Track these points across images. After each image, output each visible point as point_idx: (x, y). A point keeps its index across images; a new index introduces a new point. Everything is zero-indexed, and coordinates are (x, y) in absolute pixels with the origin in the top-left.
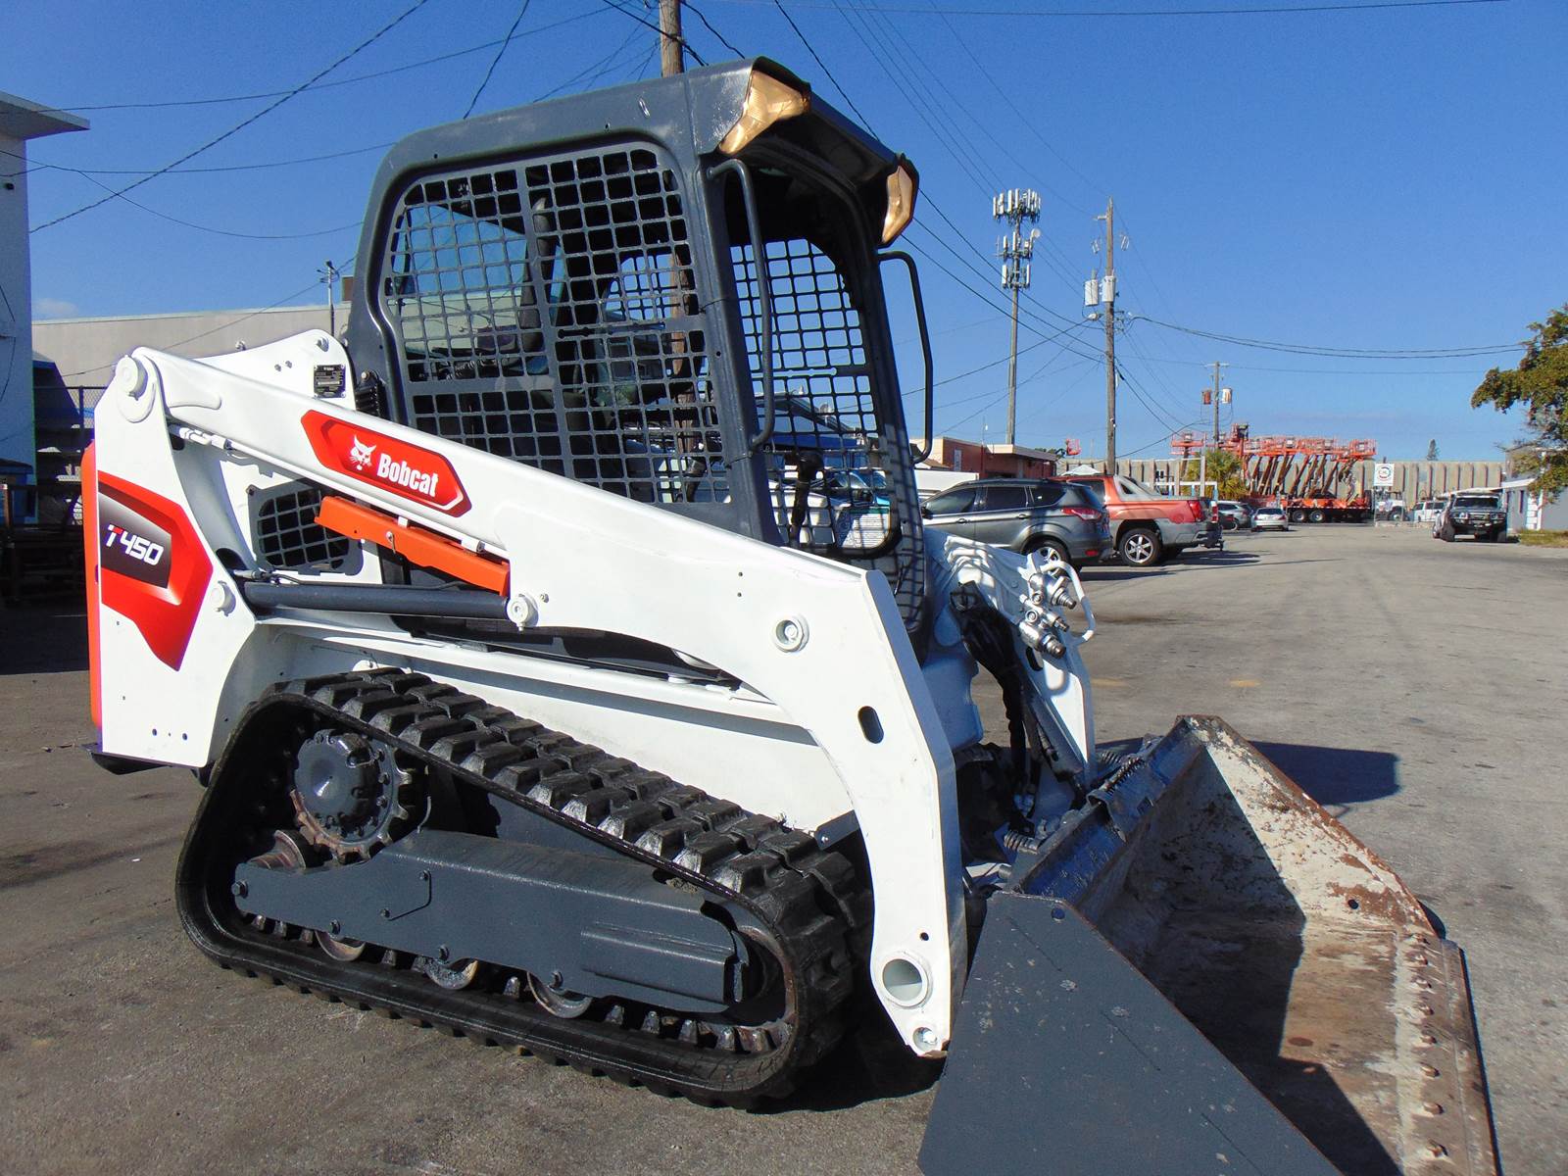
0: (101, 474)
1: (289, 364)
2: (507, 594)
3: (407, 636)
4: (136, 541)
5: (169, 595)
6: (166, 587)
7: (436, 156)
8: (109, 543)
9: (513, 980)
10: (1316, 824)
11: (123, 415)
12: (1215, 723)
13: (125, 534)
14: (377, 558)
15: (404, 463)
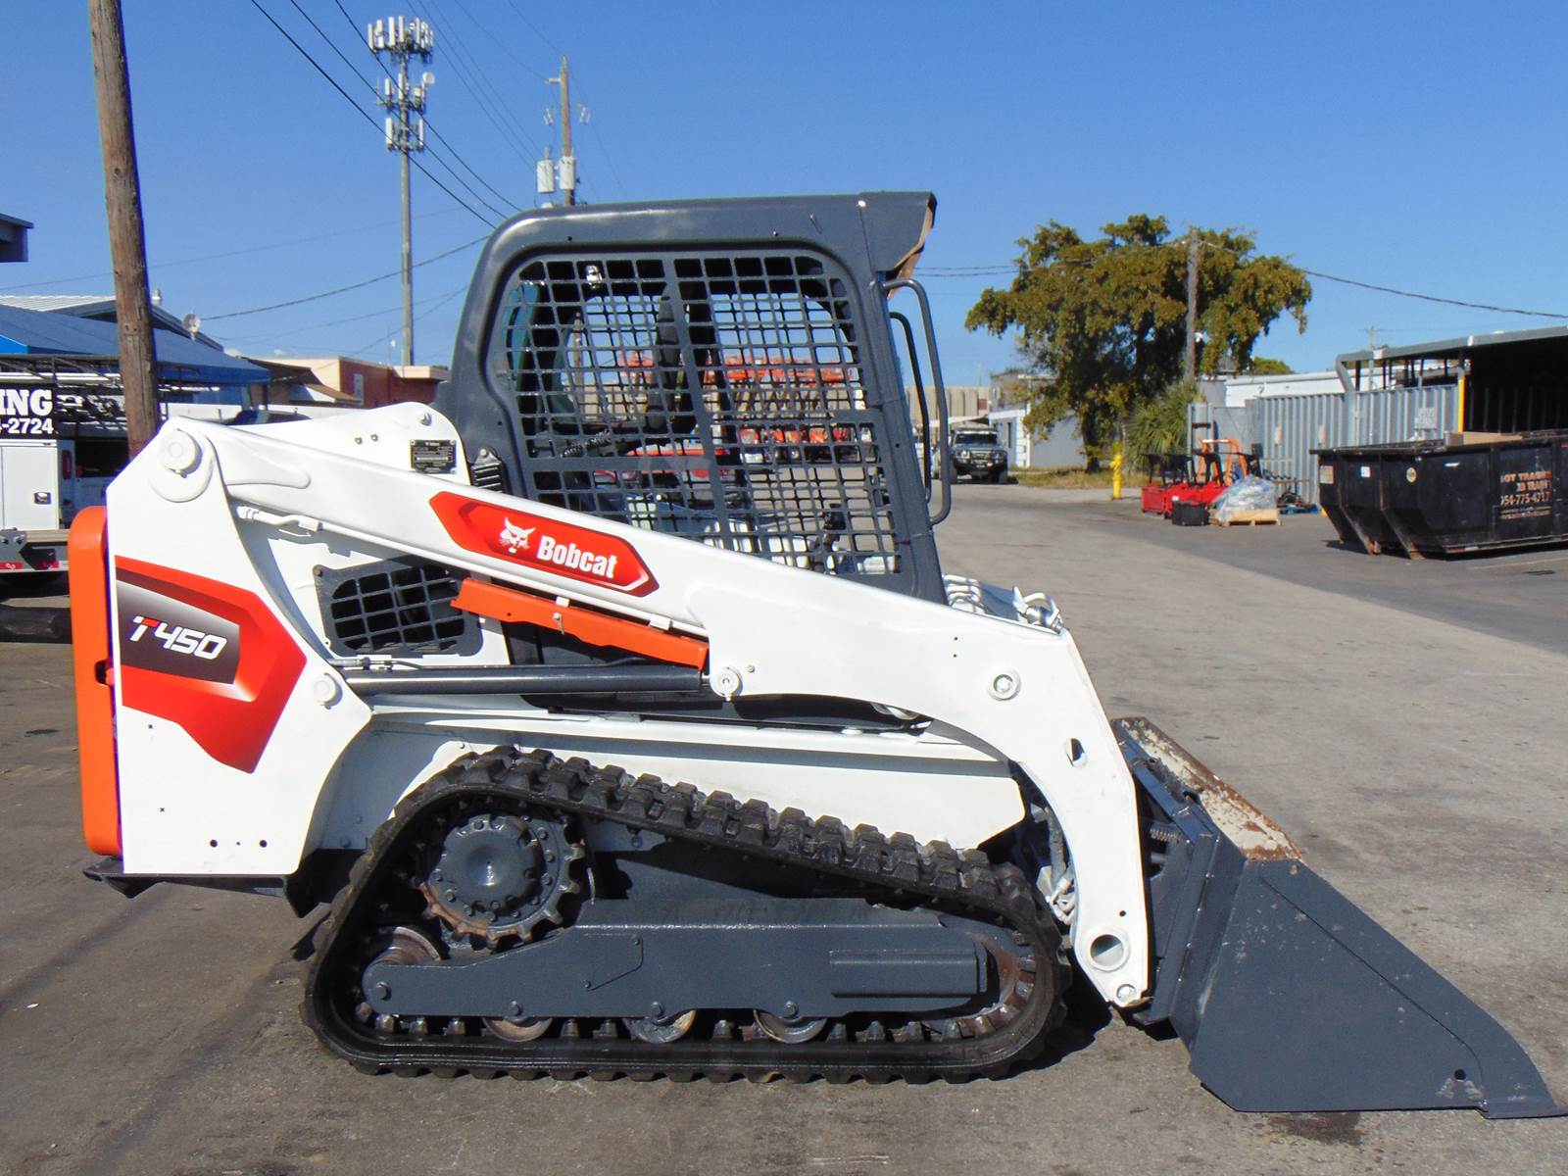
0: (119, 559)
1: (375, 438)
2: (706, 669)
3: (544, 713)
4: (181, 634)
5: (237, 691)
6: (231, 682)
7: (570, 239)
8: (136, 637)
9: (723, 1023)
10: (1225, 800)
11: (157, 492)
12: (1142, 724)
13: (163, 626)
14: (502, 637)
15: (573, 546)
